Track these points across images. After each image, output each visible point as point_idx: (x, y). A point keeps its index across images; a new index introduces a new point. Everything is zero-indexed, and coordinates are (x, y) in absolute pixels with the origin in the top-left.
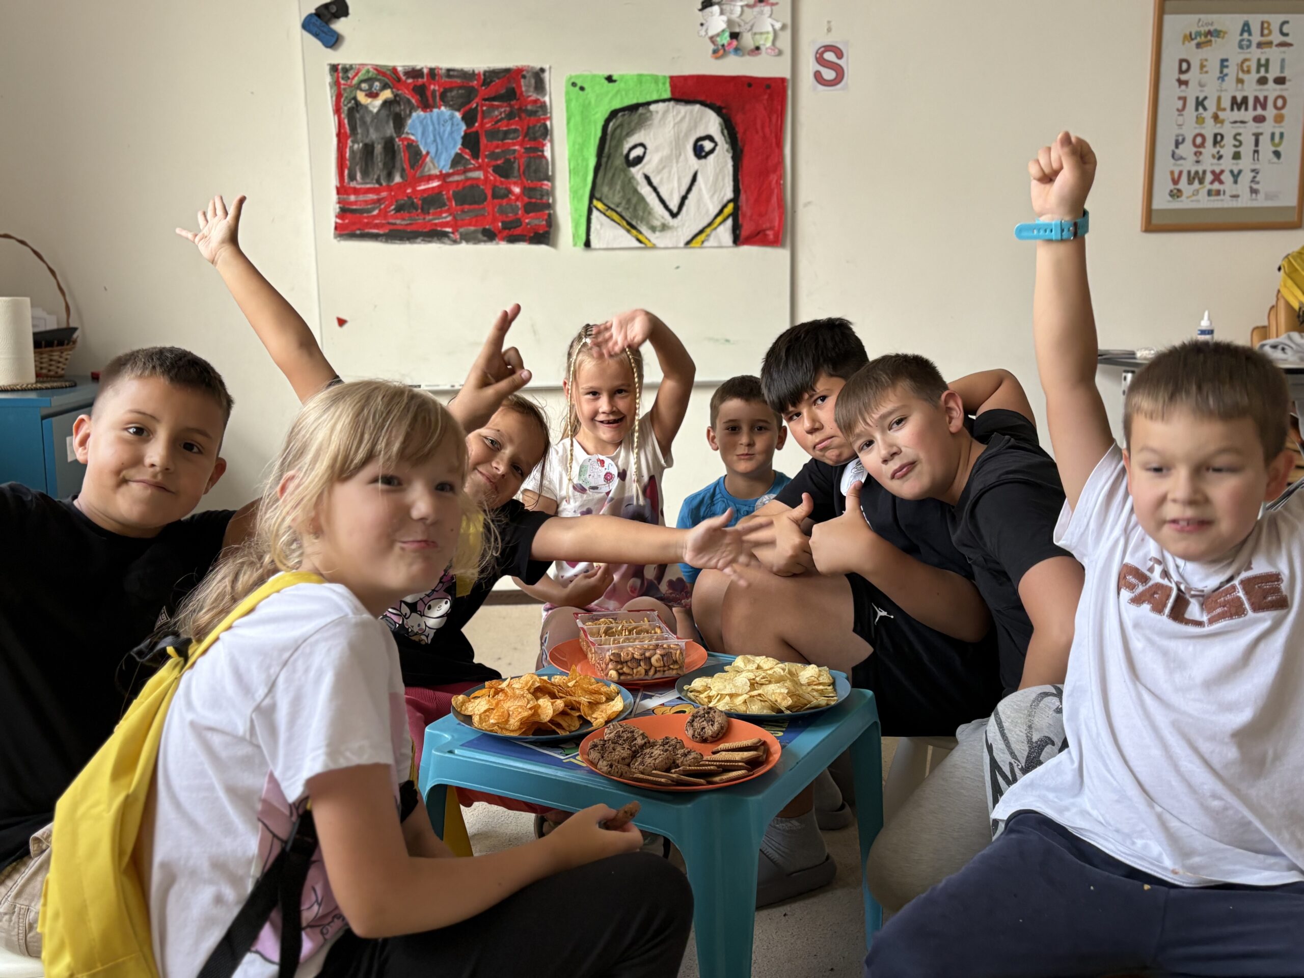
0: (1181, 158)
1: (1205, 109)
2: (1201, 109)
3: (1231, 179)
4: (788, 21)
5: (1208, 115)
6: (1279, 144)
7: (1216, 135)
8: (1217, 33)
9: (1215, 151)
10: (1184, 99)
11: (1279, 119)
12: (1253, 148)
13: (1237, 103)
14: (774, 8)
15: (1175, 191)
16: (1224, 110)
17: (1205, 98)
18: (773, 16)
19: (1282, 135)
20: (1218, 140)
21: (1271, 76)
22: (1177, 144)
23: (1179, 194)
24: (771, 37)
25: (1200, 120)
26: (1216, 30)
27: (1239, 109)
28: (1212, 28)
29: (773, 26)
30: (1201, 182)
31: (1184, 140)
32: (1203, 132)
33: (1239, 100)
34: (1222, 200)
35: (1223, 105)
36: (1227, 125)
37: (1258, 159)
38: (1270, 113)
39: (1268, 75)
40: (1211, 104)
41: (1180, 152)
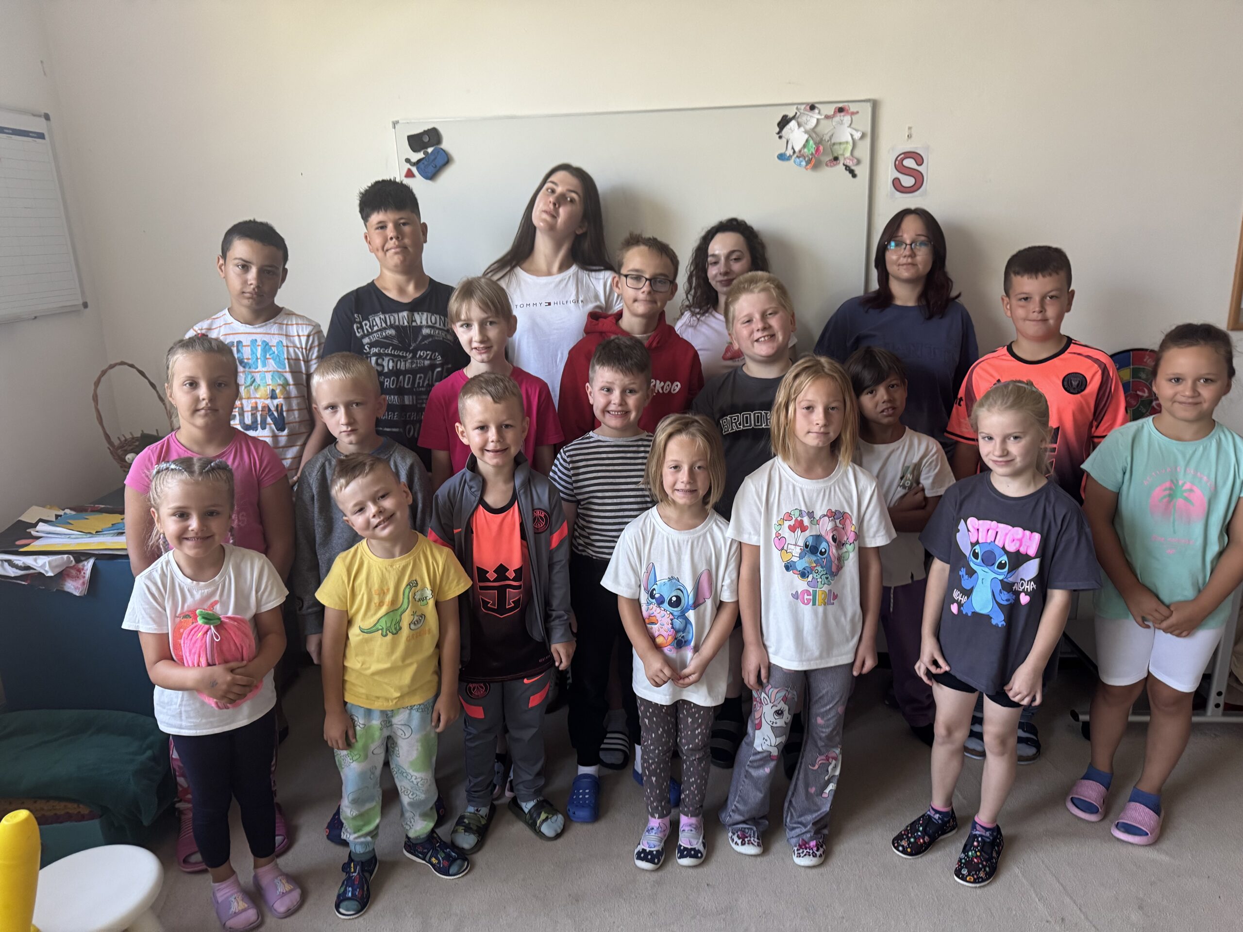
4: (868, 130)
14: (853, 117)
18: (852, 126)
24: (850, 147)
29: (852, 136)
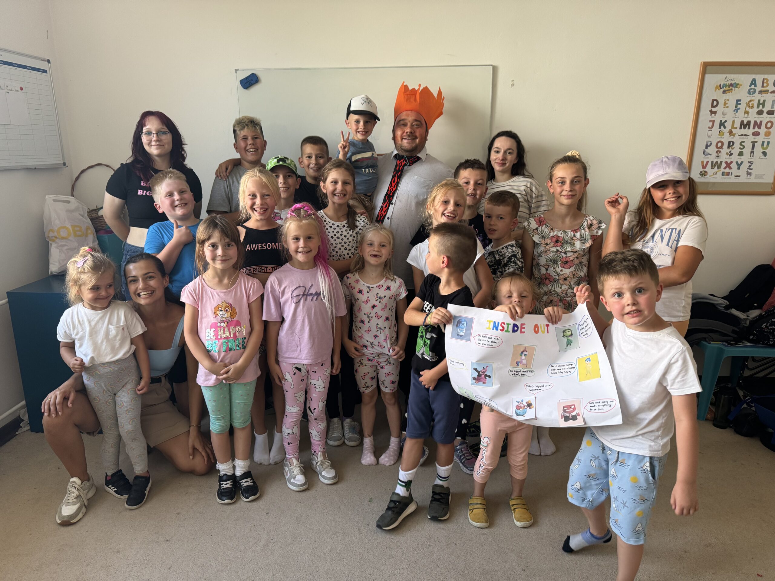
0: (709, 154)
1: (725, 127)
2: (722, 127)
3: (737, 167)
5: (726, 131)
6: (767, 148)
7: (730, 142)
8: (736, 85)
9: (728, 151)
10: (713, 122)
11: (768, 134)
12: (751, 150)
13: (744, 125)
15: (703, 172)
16: (736, 128)
17: (726, 121)
19: (768, 143)
20: (731, 144)
21: (765, 110)
22: (707, 147)
23: (705, 174)
25: (721, 133)
26: (735, 83)
27: (745, 128)
28: (733, 82)
30: (719, 168)
31: (711, 144)
32: (722, 140)
33: (745, 123)
34: (730, 178)
35: (735, 126)
36: (737, 136)
37: (753, 157)
38: (763, 130)
39: (763, 109)
40: (728, 125)
41: (708, 151)
